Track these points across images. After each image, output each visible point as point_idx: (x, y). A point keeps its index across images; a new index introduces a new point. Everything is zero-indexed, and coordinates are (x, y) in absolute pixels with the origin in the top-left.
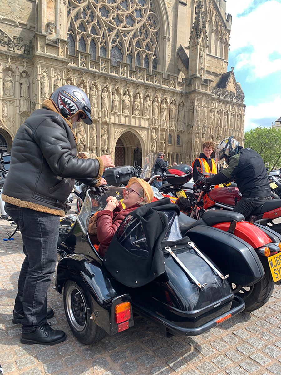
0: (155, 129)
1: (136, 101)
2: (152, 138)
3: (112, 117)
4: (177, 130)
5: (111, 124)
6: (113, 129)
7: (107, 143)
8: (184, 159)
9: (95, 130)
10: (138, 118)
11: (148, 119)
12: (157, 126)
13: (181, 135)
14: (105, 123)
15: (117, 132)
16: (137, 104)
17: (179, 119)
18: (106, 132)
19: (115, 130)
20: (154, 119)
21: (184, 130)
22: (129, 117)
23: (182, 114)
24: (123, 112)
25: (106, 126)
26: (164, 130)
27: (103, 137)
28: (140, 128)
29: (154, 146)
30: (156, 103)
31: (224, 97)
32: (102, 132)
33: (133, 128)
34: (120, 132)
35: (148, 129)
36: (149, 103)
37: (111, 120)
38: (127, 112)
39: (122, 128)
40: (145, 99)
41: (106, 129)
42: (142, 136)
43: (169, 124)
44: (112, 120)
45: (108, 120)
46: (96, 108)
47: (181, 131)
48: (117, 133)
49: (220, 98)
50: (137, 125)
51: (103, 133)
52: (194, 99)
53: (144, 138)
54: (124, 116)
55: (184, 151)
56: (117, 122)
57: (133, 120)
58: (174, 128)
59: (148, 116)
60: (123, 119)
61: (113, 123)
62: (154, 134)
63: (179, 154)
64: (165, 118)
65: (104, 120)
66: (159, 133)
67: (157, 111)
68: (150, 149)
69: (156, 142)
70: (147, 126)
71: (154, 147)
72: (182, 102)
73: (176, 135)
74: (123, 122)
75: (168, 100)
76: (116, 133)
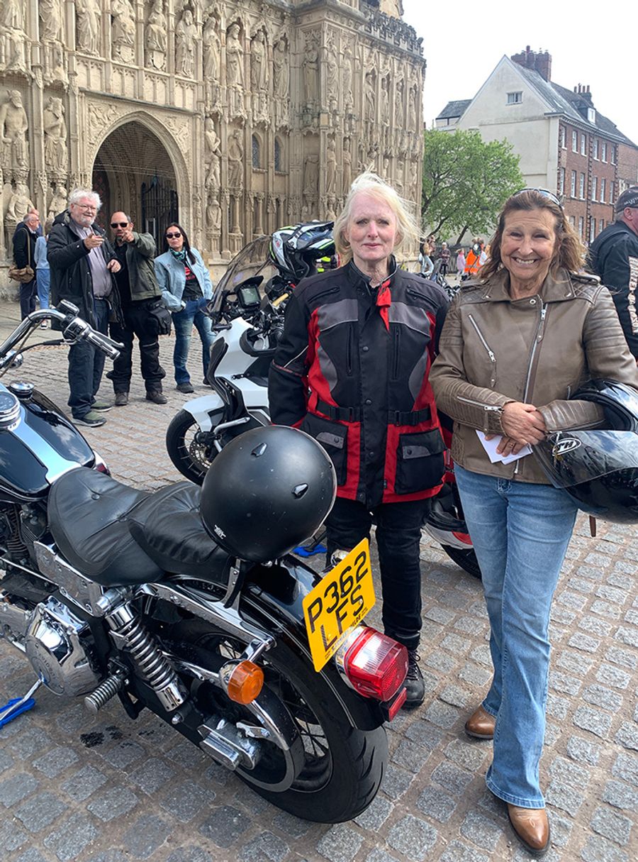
0: (215, 116)
1: (154, 22)
2: (208, 148)
3: (80, 69)
4: (273, 124)
5: (77, 92)
6: (83, 111)
7: (65, 158)
8: (295, 214)
9: (22, 112)
10: (163, 79)
11: (193, 86)
12: (218, 107)
13: (282, 139)
14: (57, 89)
15: (96, 122)
16: (159, 32)
17: (278, 90)
18: (61, 120)
19: (92, 114)
20: (212, 87)
21: (291, 127)
22: (133, 72)
23: (284, 74)
24: (113, 56)
25: (61, 100)
26: (238, 122)
27: (52, 138)
28: (171, 109)
29: (215, 174)
30: (213, 33)
31: (381, 32)
32: (45, 119)
33: (150, 112)
34: (107, 122)
35: (193, 115)
36: (195, 32)
37: (76, 78)
38: (127, 55)
39: (114, 108)
40: (180, 16)
41: (61, 108)
42: (176, 138)
43: (252, 104)
44: (80, 81)
45: (64, 78)
46: (22, 33)
47: (284, 131)
48: (98, 125)
49: (372, 34)
50: (161, 101)
51: (52, 122)
52: (319, 29)
53: (185, 147)
54: (119, 68)
55: (294, 191)
56: (96, 87)
57: (148, 84)
58: (265, 116)
59: (192, 76)
60: (115, 79)
61: (85, 92)
62: (212, 135)
63: (282, 199)
64: (241, 85)
65: (51, 77)
66: (228, 131)
67: (217, 59)
68: (201, 181)
69: (220, 158)
70: (189, 107)
71: (213, 177)
72: (284, 38)
73: (271, 140)
74: (116, 91)
75: (247, 28)
76: (95, 125)
